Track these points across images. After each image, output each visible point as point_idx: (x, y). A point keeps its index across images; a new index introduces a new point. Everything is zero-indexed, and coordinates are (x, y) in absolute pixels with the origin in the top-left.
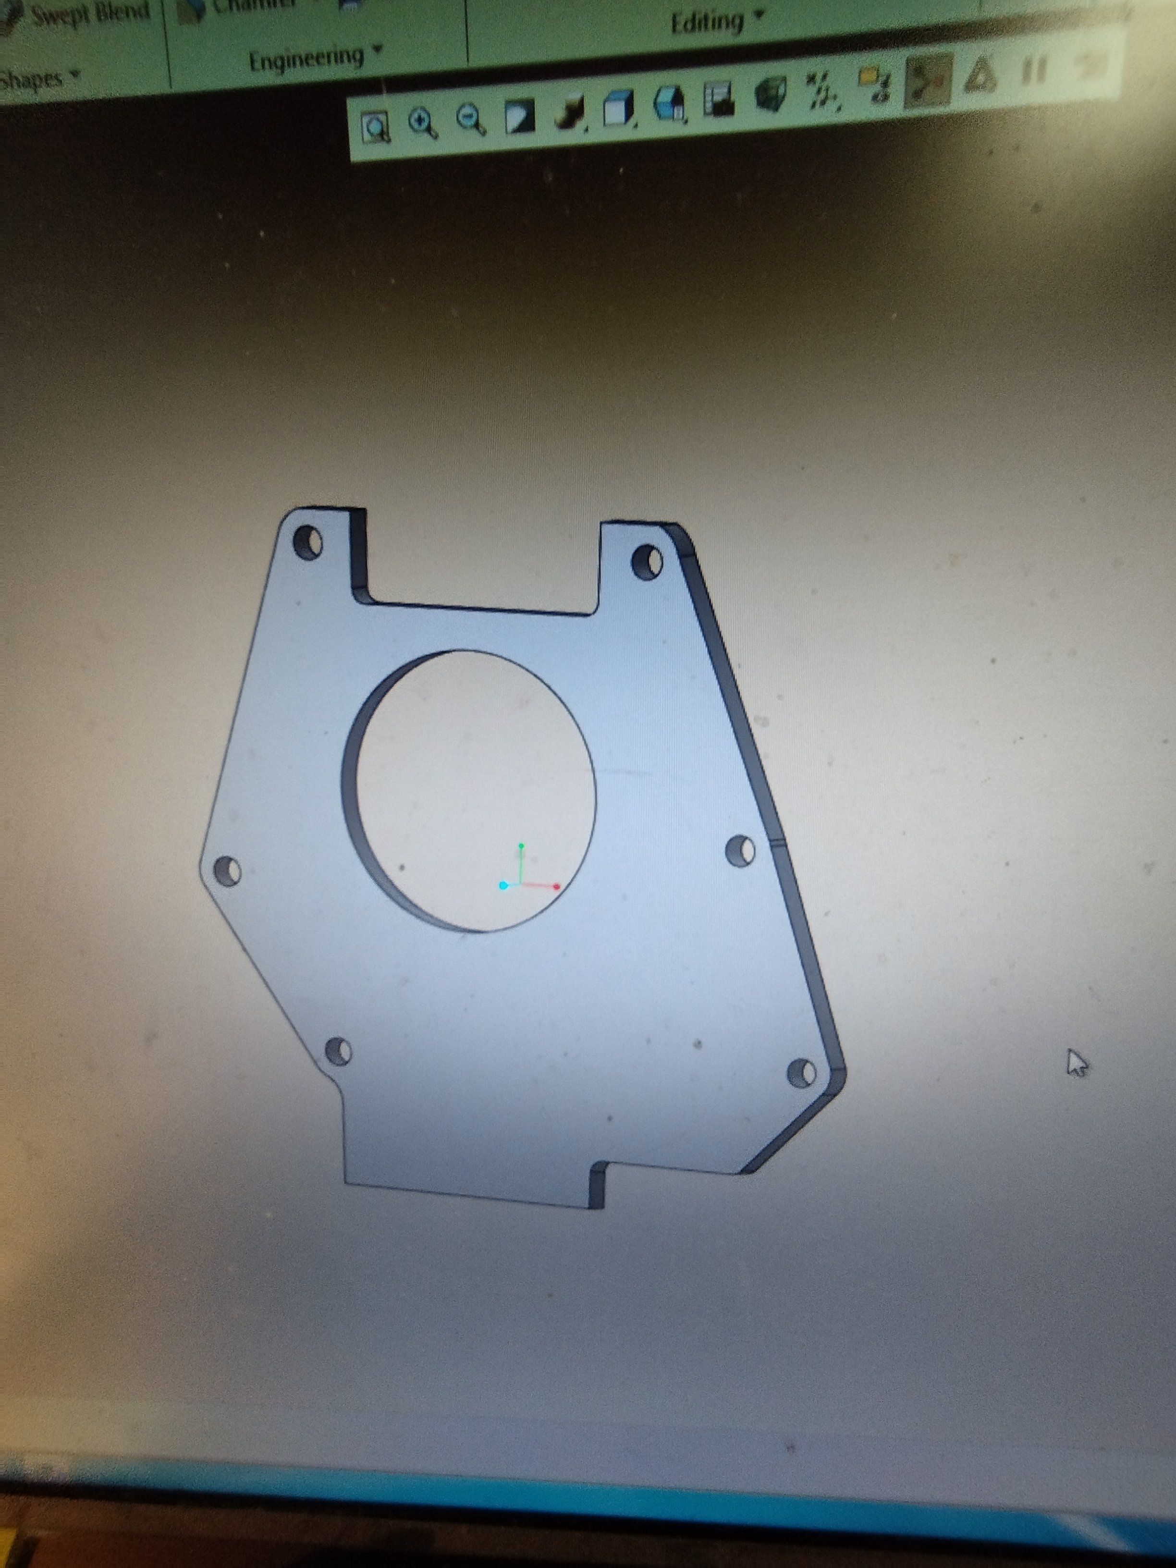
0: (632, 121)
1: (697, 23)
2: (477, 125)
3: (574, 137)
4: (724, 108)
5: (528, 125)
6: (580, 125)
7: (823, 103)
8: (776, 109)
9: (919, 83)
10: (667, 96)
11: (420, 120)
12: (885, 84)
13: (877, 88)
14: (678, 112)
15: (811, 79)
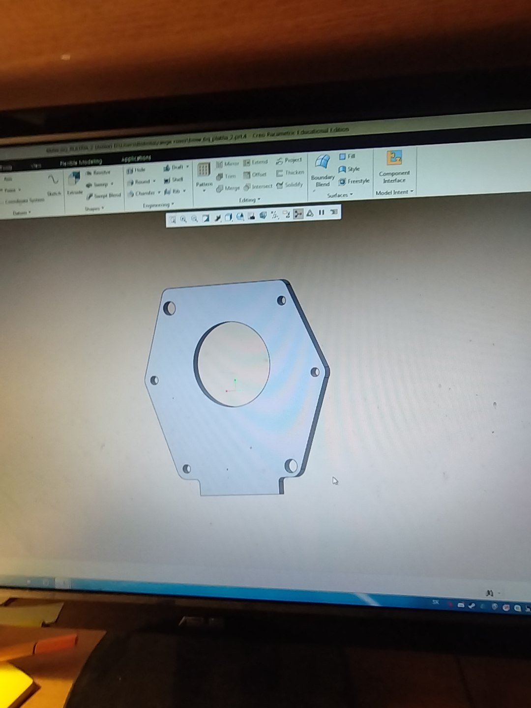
0: (232, 220)
1: (245, 200)
2: (196, 220)
3: (218, 223)
4: (253, 218)
5: (208, 220)
6: (219, 220)
7: (275, 217)
8: (264, 218)
9: (296, 214)
10: (240, 215)
11: (183, 219)
12: (289, 214)
13: (287, 215)
14: (242, 218)
15: (272, 212)
